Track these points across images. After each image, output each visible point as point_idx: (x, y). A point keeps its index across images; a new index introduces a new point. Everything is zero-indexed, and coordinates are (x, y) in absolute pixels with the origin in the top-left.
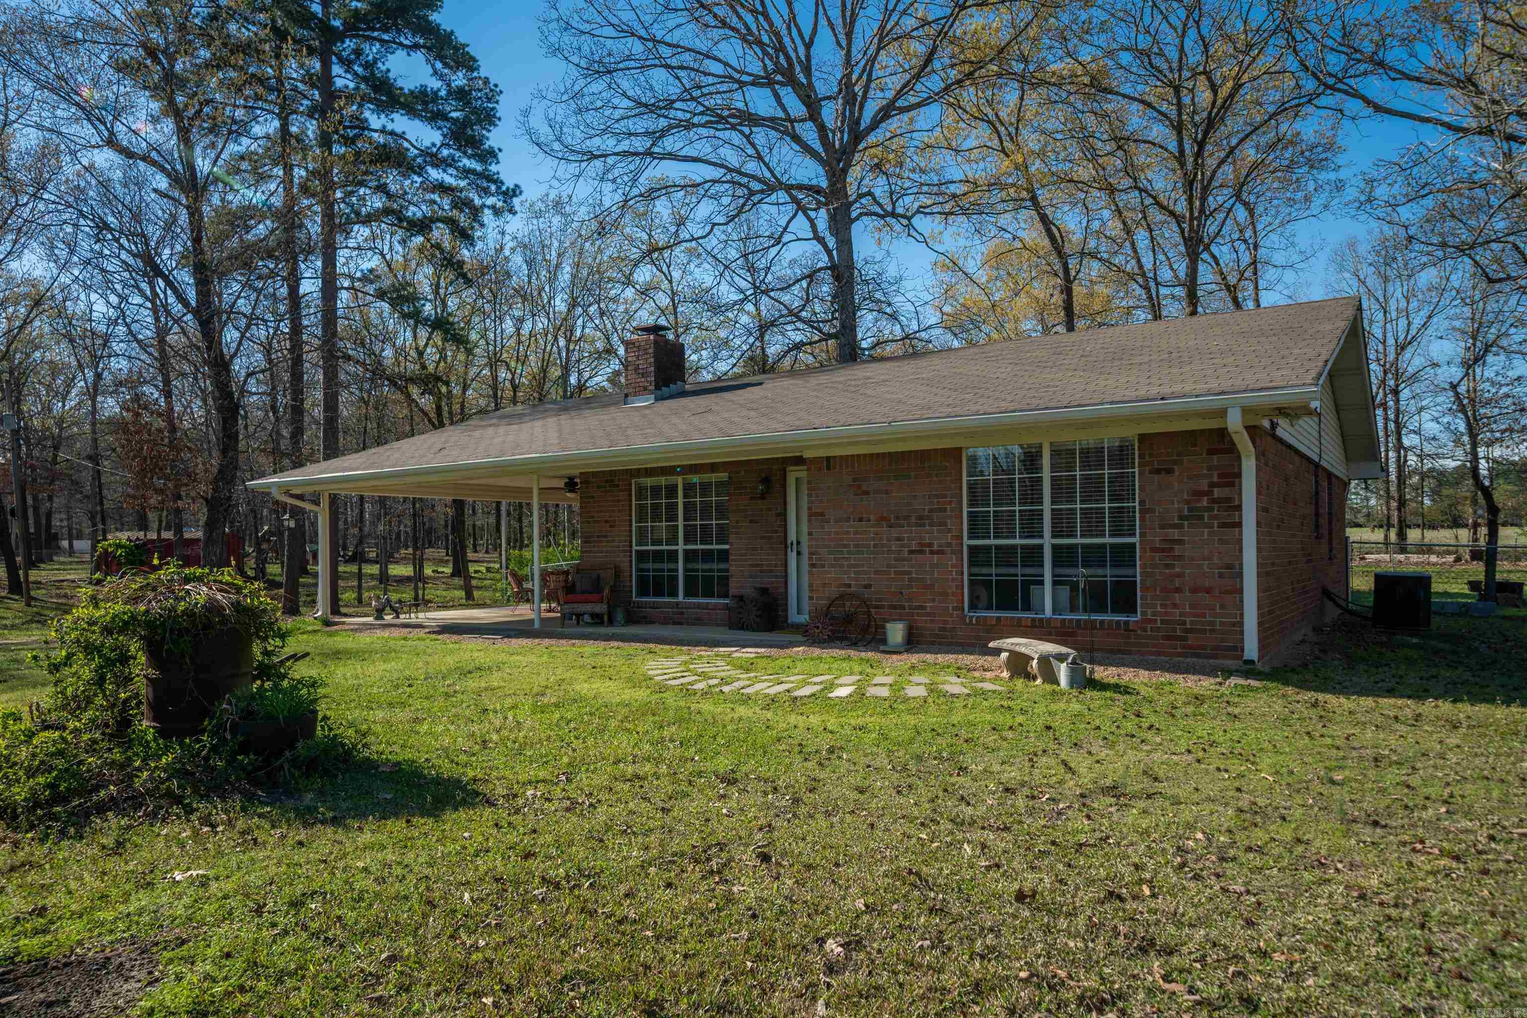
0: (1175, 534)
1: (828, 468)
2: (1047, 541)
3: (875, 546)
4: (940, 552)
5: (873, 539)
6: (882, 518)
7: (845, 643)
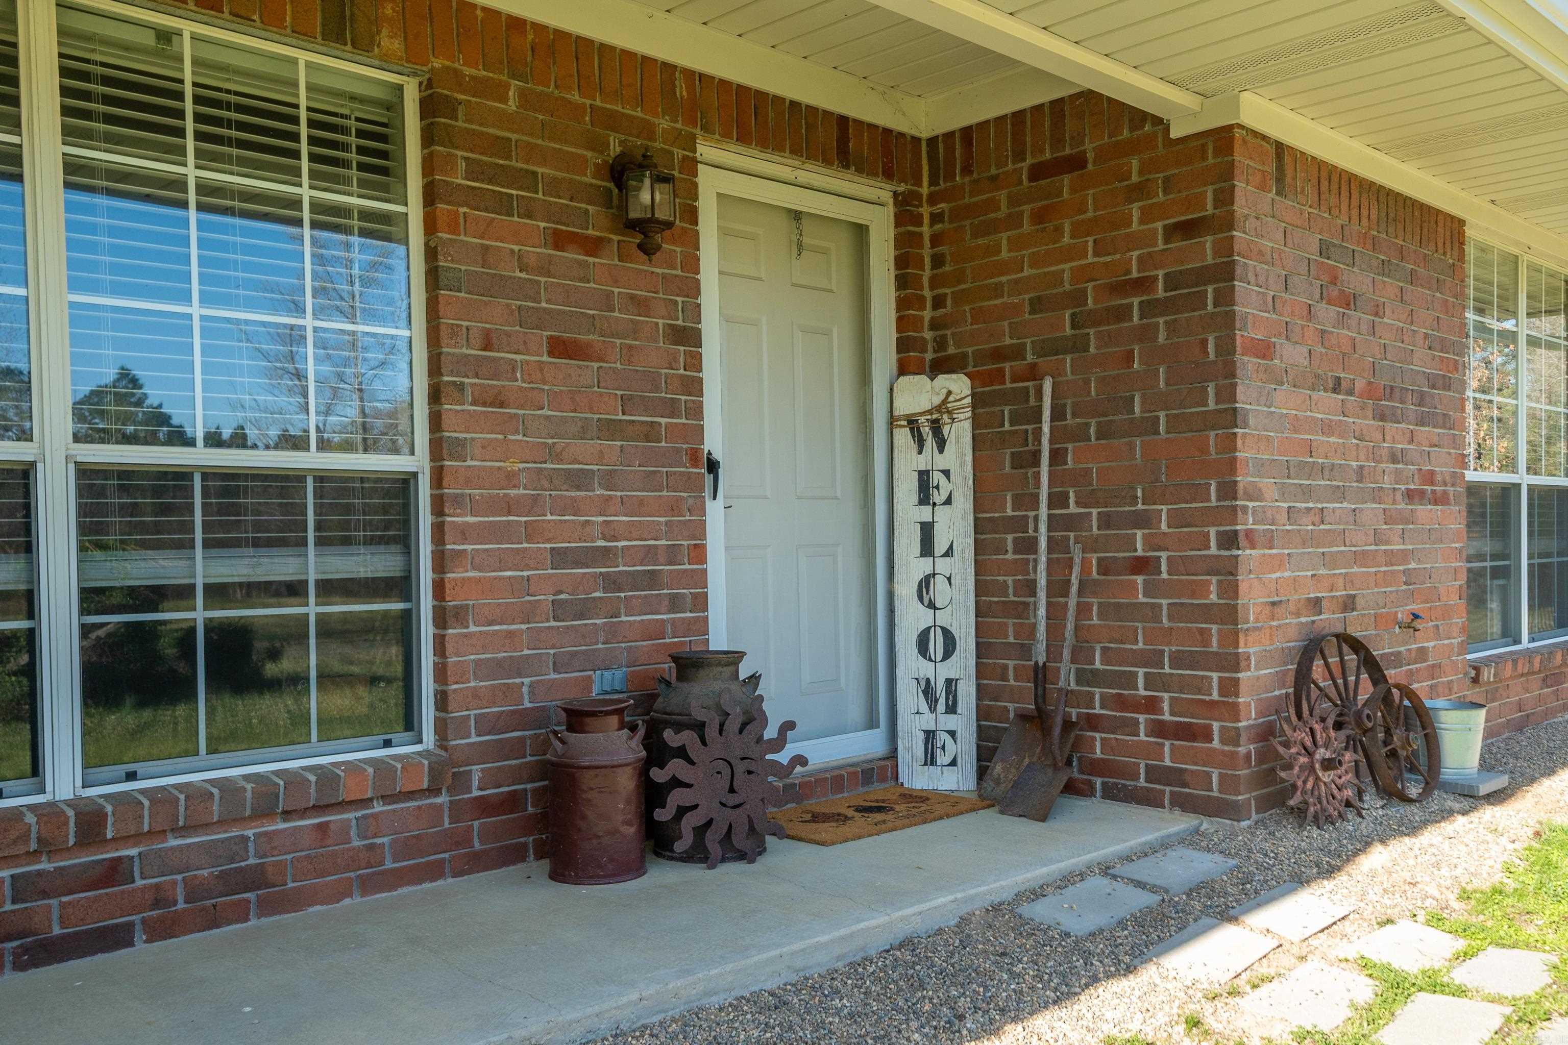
1: (1279, 183)
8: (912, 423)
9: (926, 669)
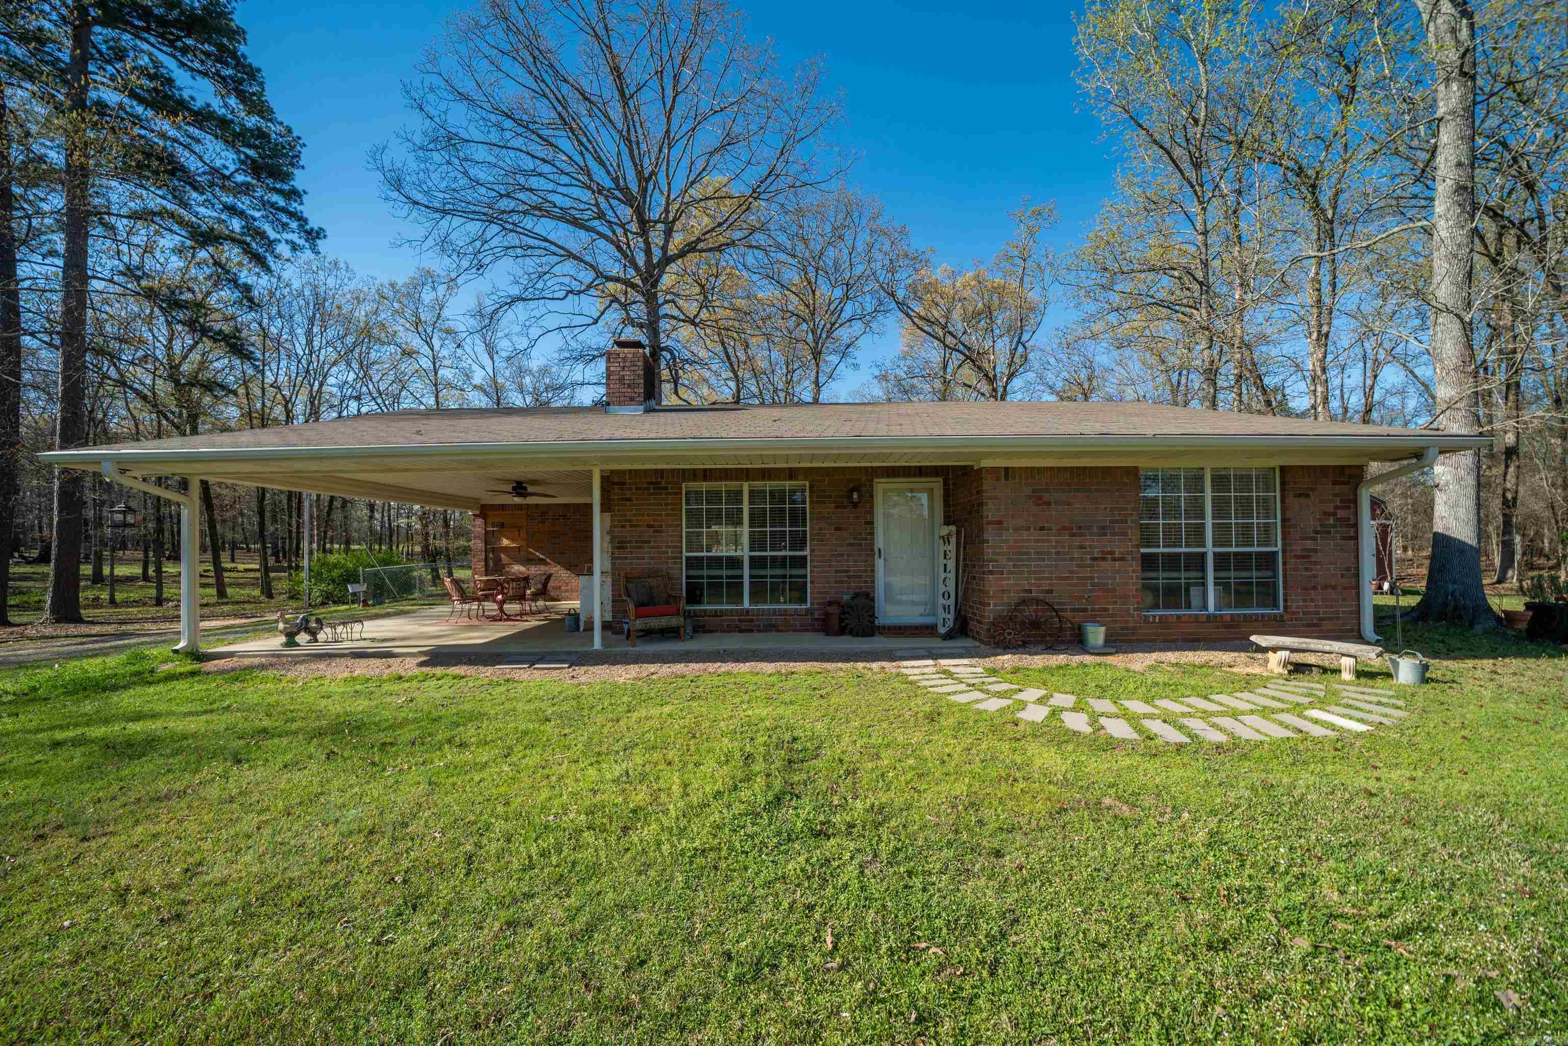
0: (1309, 544)
1: (1007, 478)
2: (1210, 549)
3: (1058, 553)
4: (1122, 559)
5: (1055, 547)
6: (1064, 528)
7: (1040, 648)
8: (943, 537)
9: (944, 602)
